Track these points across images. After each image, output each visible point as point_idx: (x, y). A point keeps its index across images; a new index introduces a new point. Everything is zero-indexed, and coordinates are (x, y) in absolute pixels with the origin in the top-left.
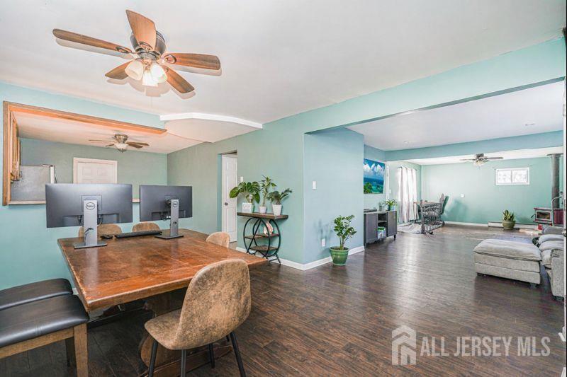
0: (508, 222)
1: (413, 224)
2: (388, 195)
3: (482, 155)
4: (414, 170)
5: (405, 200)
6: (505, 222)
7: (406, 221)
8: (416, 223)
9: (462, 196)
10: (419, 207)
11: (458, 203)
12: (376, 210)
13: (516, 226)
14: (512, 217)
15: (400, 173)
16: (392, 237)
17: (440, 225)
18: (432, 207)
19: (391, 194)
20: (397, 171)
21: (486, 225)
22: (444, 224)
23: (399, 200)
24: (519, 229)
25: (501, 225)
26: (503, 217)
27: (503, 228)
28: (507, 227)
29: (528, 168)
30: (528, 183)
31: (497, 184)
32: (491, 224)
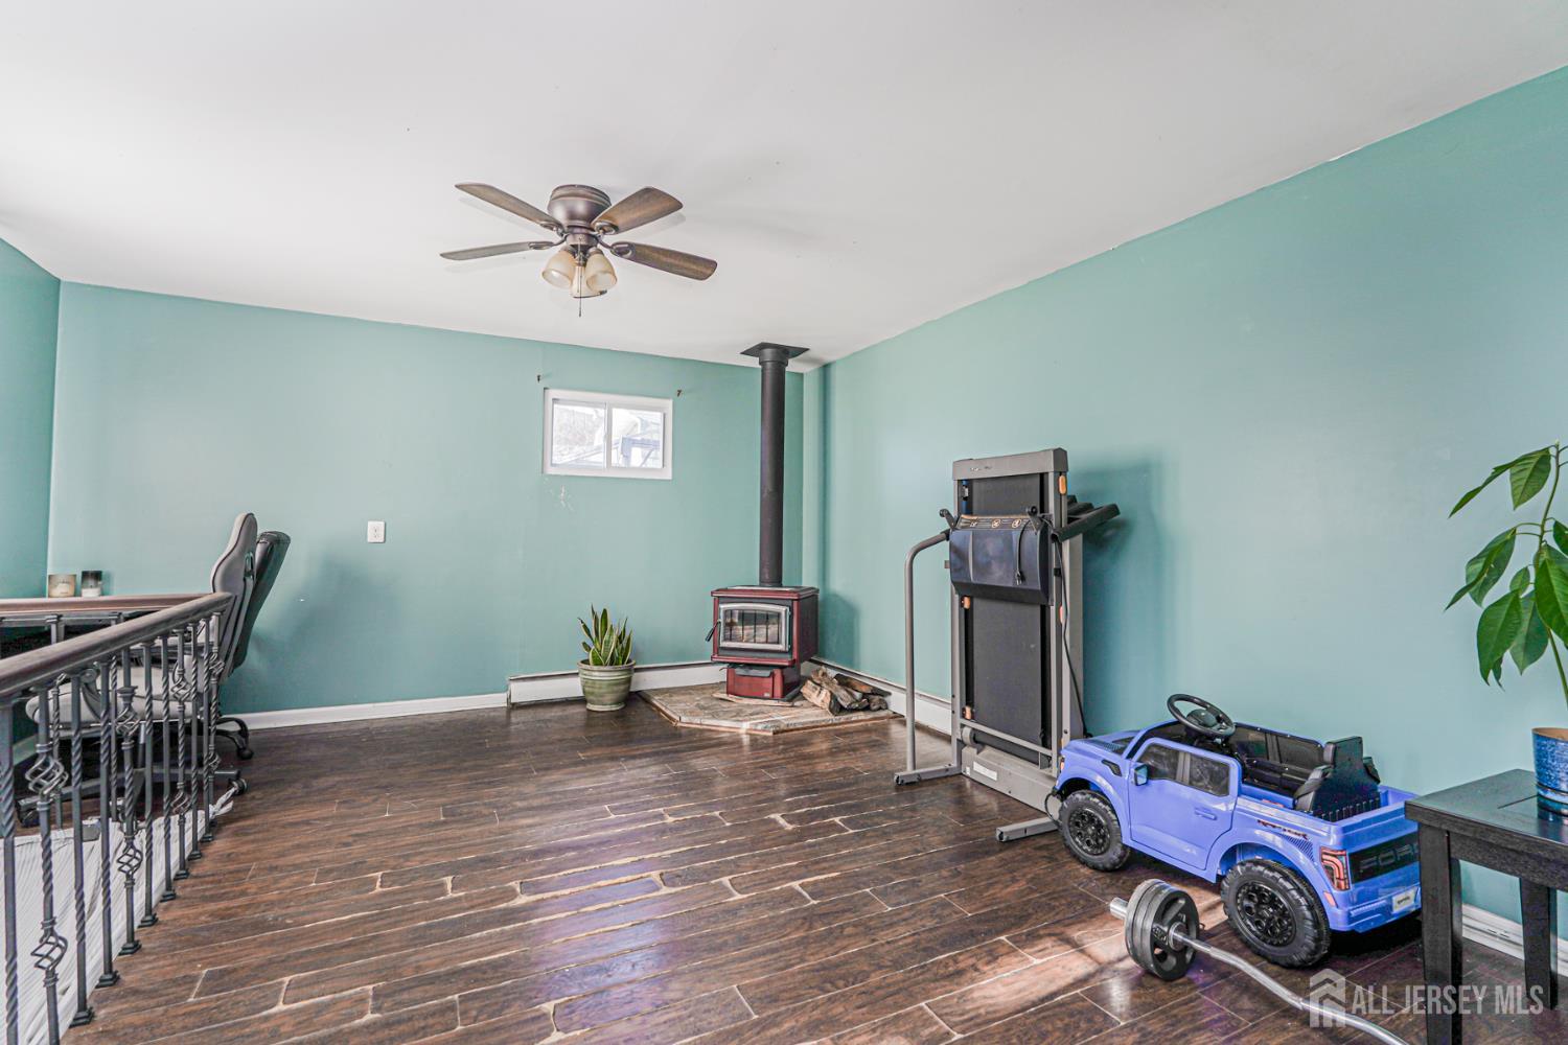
0: (609, 670)
6: (594, 671)
9: (375, 532)
14: (625, 640)
21: (497, 701)
24: (644, 698)
25: (573, 688)
26: (582, 643)
27: (582, 701)
28: (609, 698)
29: (669, 403)
30: (668, 475)
31: (551, 471)
32: (523, 692)
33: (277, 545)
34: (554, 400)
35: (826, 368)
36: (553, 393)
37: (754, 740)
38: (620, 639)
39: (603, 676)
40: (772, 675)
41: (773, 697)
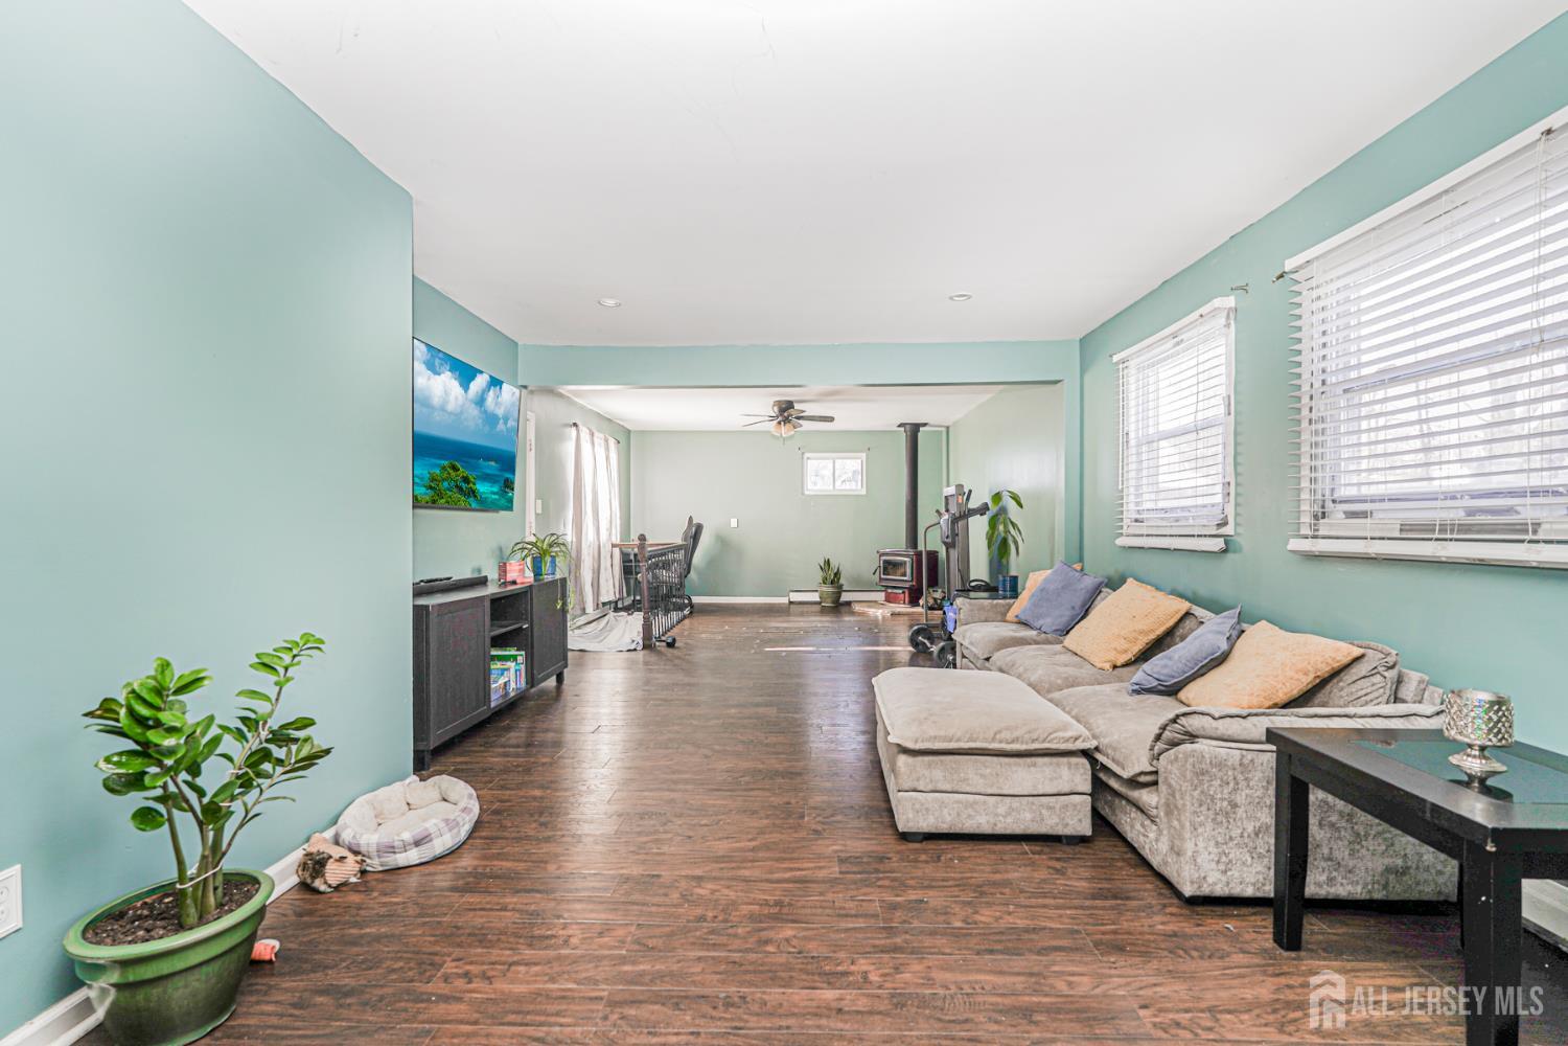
0: (831, 590)
1: (612, 614)
2: (531, 517)
3: (790, 405)
4: (612, 442)
5: (589, 535)
6: (825, 589)
7: (590, 608)
8: (616, 609)
9: (734, 523)
10: (625, 558)
11: (723, 543)
12: (482, 582)
13: (845, 597)
14: (837, 574)
15: (569, 448)
16: (552, 682)
17: (686, 612)
18: (662, 558)
19: (543, 518)
20: (561, 438)
21: (785, 600)
22: (691, 605)
23: (570, 538)
24: (849, 603)
25: (815, 597)
26: (819, 575)
27: (820, 603)
28: (829, 600)
29: (864, 455)
30: (864, 492)
31: (807, 493)
32: (795, 597)
33: (699, 528)
34: (808, 458)
35: (948, 428)
36: (807, 455)
37: (884, 617)
38: (836, 574)
39: (827, 589)
40: (904, 592)
41: (904, 603)
